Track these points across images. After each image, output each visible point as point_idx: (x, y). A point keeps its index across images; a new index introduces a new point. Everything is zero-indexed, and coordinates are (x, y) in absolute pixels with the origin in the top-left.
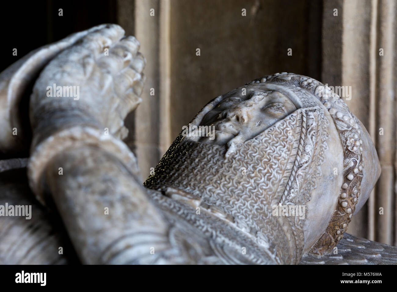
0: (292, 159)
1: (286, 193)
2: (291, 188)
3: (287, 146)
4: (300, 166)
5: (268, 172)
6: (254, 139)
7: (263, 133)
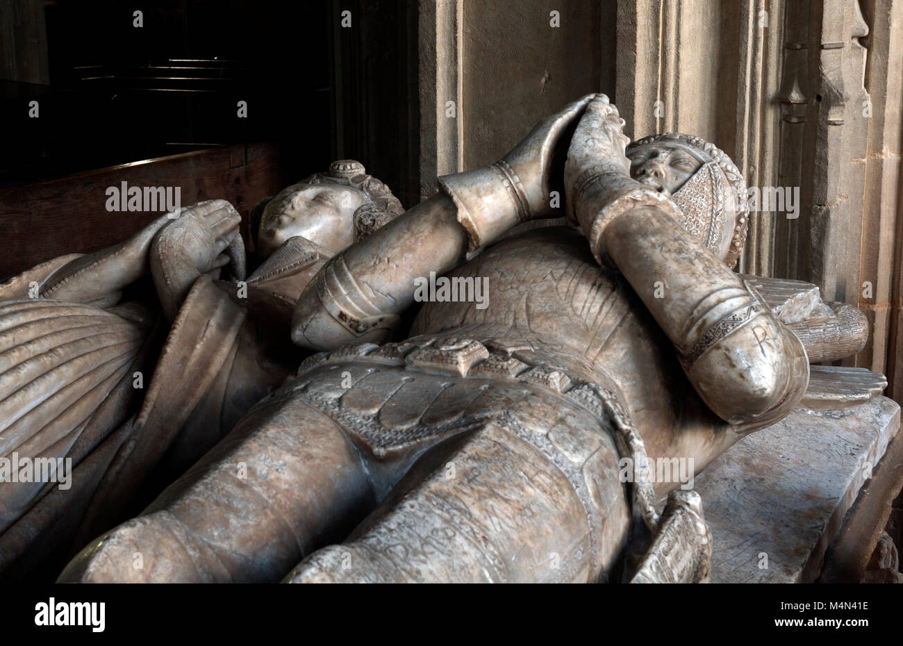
0: (710, 208)
1: (710, 238)
2: (714, 233)
3: (705, 196)
4: (717, 214)
5: (696, 220)
6: (679, 192)
7: (684, 187)
